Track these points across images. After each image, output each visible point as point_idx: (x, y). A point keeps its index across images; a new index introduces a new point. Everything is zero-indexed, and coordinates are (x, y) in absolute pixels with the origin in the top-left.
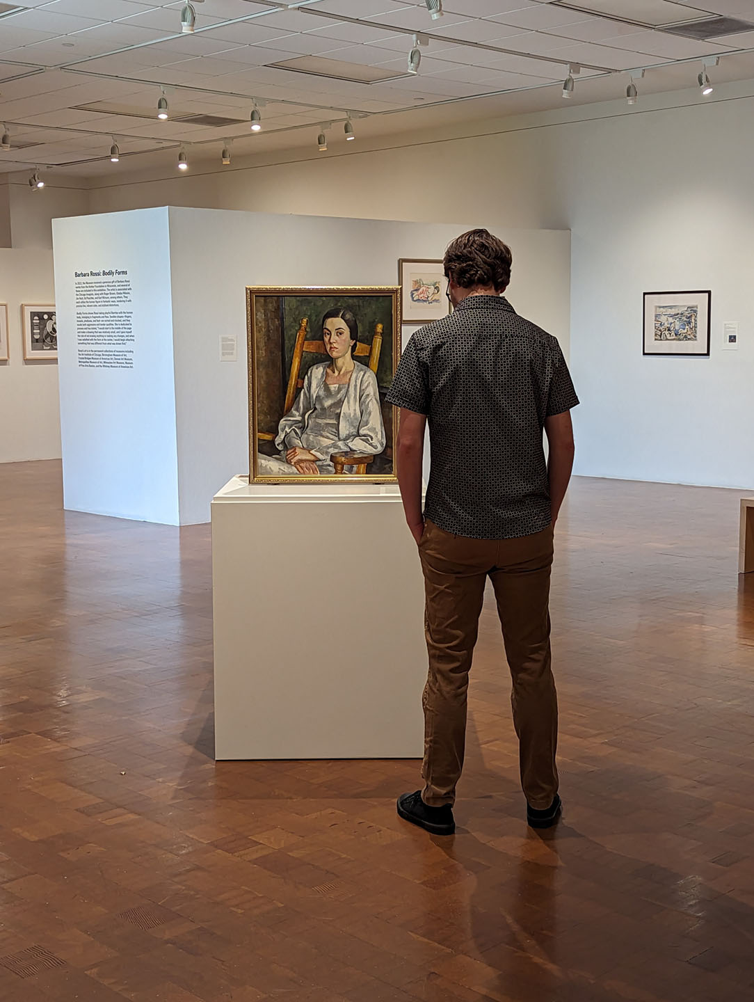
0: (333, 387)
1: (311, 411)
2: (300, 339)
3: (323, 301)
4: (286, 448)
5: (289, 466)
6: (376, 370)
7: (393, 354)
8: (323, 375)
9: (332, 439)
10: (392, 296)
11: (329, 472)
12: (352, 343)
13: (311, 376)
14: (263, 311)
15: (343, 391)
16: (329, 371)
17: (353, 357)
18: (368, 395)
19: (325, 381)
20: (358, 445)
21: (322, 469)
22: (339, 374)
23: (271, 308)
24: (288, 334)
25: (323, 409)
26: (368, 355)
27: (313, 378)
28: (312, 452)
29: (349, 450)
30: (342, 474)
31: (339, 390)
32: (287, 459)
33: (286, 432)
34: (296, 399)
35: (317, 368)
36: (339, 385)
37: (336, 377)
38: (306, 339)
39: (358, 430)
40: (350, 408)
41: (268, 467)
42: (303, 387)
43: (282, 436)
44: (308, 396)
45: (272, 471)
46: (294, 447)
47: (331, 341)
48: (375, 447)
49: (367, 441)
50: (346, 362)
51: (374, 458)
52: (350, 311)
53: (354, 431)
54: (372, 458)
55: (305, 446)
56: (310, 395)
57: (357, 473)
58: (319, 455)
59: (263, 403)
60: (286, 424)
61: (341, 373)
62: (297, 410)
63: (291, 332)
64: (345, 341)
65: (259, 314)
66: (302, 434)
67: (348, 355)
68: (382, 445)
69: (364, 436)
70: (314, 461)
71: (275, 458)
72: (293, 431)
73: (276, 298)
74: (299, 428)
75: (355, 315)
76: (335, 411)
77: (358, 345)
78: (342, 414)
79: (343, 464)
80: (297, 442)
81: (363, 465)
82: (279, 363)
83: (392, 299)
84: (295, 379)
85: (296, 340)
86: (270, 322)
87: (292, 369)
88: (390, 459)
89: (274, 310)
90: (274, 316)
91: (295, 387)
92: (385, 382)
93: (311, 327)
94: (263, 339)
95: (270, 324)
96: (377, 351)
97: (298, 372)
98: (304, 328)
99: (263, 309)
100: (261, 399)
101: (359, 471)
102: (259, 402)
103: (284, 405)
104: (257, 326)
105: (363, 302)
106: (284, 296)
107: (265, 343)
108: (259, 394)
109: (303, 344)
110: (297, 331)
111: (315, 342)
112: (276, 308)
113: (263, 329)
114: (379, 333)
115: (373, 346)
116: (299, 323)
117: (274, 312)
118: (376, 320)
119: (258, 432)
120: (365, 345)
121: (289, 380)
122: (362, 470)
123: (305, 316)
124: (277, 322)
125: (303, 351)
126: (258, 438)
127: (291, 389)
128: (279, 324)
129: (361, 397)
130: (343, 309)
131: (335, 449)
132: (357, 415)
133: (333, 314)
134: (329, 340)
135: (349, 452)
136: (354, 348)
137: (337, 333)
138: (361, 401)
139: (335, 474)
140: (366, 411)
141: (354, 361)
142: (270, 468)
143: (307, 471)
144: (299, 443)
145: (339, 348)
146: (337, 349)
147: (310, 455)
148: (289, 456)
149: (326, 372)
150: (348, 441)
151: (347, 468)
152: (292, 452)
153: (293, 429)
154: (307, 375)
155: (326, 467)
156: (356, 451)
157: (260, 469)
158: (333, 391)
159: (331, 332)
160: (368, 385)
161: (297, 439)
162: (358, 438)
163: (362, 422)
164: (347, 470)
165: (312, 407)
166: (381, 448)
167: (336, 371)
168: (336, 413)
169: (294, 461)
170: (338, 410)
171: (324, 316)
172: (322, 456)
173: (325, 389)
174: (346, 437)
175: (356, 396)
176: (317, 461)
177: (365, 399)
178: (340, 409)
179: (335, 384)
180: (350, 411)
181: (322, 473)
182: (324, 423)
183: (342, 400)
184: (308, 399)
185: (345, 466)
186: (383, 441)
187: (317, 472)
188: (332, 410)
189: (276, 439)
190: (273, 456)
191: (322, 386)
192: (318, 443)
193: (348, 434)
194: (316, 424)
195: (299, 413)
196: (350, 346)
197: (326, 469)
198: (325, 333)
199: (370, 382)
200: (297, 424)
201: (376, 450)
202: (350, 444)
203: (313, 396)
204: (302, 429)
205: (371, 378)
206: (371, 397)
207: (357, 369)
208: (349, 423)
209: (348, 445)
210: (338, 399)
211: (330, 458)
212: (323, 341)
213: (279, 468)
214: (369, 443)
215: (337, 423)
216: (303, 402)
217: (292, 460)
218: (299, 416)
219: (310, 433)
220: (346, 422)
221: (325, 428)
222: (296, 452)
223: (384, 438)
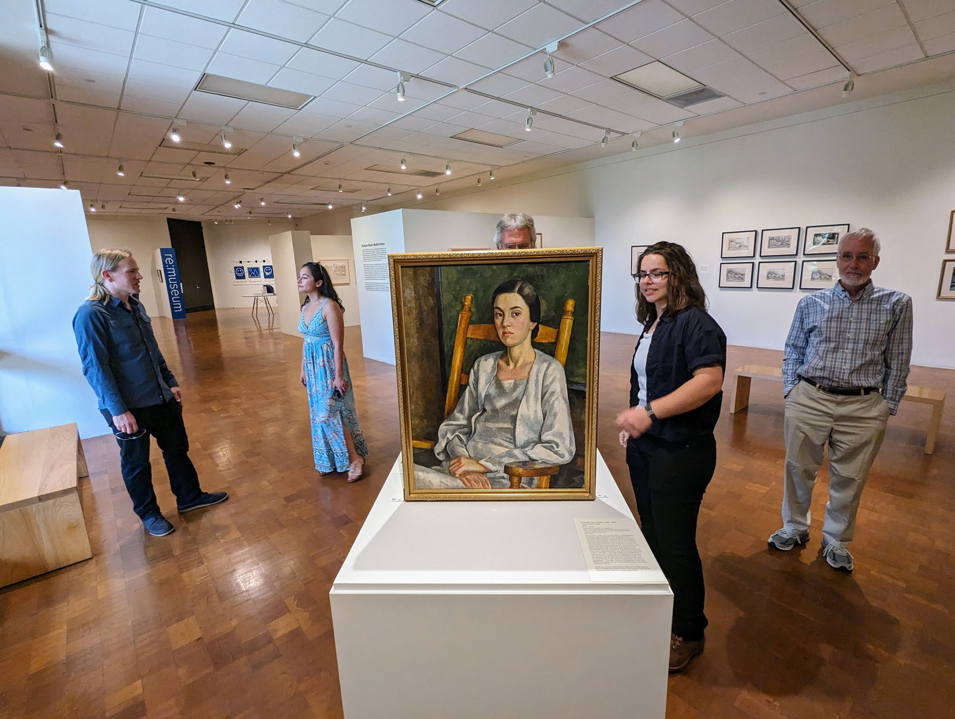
0: (508, 384)
1: (479, 413)
2: (463, 322)
3: (493, 270)
4: (448, 457)
5: (453, 478)
6: (564, 359)
7: (588, 339)
8: (493, 367)
9: (506, 447)
10: (589, 261)
11: (503, 486)
12: (533, 326)
13: (478, 370)
14: (412, 287)
15: (520, 389)
16: (502, 363)
17: (535, 345)
18: (553, 392)
19: (496, 375)
20: (539, 453)
21: (494, 482)
22: (515, 366)
23: (422, 282)
24: (447, 315)
25: (495, 410)
26: (553, 341)
27: (481, 372)
28: (482, 462)
29: (527, 459)
30: (519, 488)
31: (515, 386)
32: (450, 471)
33: (448, 438)
34: (459, 398)
35: (486, 360)
36: (515, 381)
37: (512, 370)
38: (471, 322)
39: (540, 437)
40: (530, 409)
41: (427, 480)
42: (467, 384)
43: (442, 443)
44: (475, 394)
45: (432, 485)
46: (458, 457)
47: (505, 324)
48: (562, 456)
49: (550, 449)
50: (524, 351)
51: (560, 469)
52: (531, 283)
53: (534, 436)
54: (558, 469)
55: (472, 455)
56: (477, 394)
57: (539, 487)
58: (490, 466)
59: (417, 404)
60: (447, 429)
61: (519, 364)
62: (461, 412)
63: (451, 314)
64: (522, 323)
65: (407, 291)
66: (468, 440)
67: (528, 342)
68: (570, 452)
69: (548, 442)
70: (483, 473)
71: (433, 469)
72: (456, 439)
73: (430, 268)
74: (465, 434)
75: (537, 288)
76: (510, 413)
77: (540, 329)
78: (519, 417)
79: (520, 477)
80: (462, 450)
81: (545, 477)
82: (437, 354)
83: (589, 266)
84: (458, 374)
85: (457, 324)
86: (422, 301)
87: (453, 361)
88: (581, 470)
89: (428, 285)
90: (428, 293)
91: (458, 384)
92: (577, 376)
93: (477, 307)
94: (414, 324)
95: (422, 304)
96: (566, 335)
97: (461, 365)
98: (468, 307)
99: (412, 285)
100: (415, 400)
101: (540, 484)
102: (413, 403)
103: (445, 406)
104: (405, 307)
105: (549, 270)
106: (440, 266)
107: (417, 328)
108: (411, 393)
109: (468, 329)
110: (459, 312)
111: (482, 326)
112: (430, 282)
113: (414, 311)
114: (569, 311)
115: (560, 330)
116: (462, 301)
117: (427, 287)
118: (566, 295)
119: (413, 440)
120: (550, 328)
121: (449, 376)
122: (544, 483)
123: (468, 292)
124: (431, 301)
125: (468, 338)
126: (413, 447)
127: (452, 387)
128: (434, 303)
129: (544, 395)
130: (520, 281)
131: (510, 459)
132: (539, 418)
133: (507, 288)
134: (502, 323)
135: (528, 462)
136: (535, 333)
137: (512, 313)
138: (544, 400)
139: (510, 488)
140: (550, 412)
141: (535, 350)
142: (429, 481)
143: (475, 486)
144: (464, 451)
145: (515, 333)
146: (513, 334)
147: (479, 465)
148: (452, 467)
149: (498, 364)
150: (527, 449)
151: (525, 482)
152: (456, 463)
153: (456, 435)
154: (473, 369)
155: (499, 480)
156: (537, 461)
157: (417, 482)
158: (507, 389)
159: (505, 312)
160: (553, 379)
161: (462, 447)
162: (540, 445)
163: (544, 426)
164: (525, 484)
165: (480, 408)
166: (570, 457)
167: (511, 362)
168: (510, 415)
169: (458, 473)
170: (514, 411)
171: (494, 290)
172: (493, 466)
173: (496, 386)
174: (524, 445)
175: (538, 395)
176: (488, 472)
177: (549, 397)
178: (517, 410)
179: (511, 379)
180: (529, 413)
181: (495, 487)
182: (495, 428)
183: (520, 399)
184: (475, 398)
185: (522, 478)
186: (571, 448)
187: (488, 486)
188: (505, 411)
189: (436, 447)
190: (432, 468)
191: (493, 382)
192: (489, 452)
193: (527, 441)
194: (485, 429)
195: (464, 416)
196: (530, 329)
197: (499, 482)
198: (497, 314)
199: (555, 377)
200: (461, 429)
201: (562, 460)
202: (529, 453)
203: (481, 395)
204: (468, 435)
205: (557, 372)
206: (557, 395)
207: (539, 360)
208: (528, 426)
209: (526, 454)
210: (514, 397)
211: (503, 469)
212: (492, 325)
213: (440, 481)
214: (554, 451)
215: (513, 427)
216: (468, 403)
217: (456, 472)
218: (463, 419)
219: (477, 440)
220: (524, 427)
221: (496, 433)
222: (461, 463)
223: (573, 445)
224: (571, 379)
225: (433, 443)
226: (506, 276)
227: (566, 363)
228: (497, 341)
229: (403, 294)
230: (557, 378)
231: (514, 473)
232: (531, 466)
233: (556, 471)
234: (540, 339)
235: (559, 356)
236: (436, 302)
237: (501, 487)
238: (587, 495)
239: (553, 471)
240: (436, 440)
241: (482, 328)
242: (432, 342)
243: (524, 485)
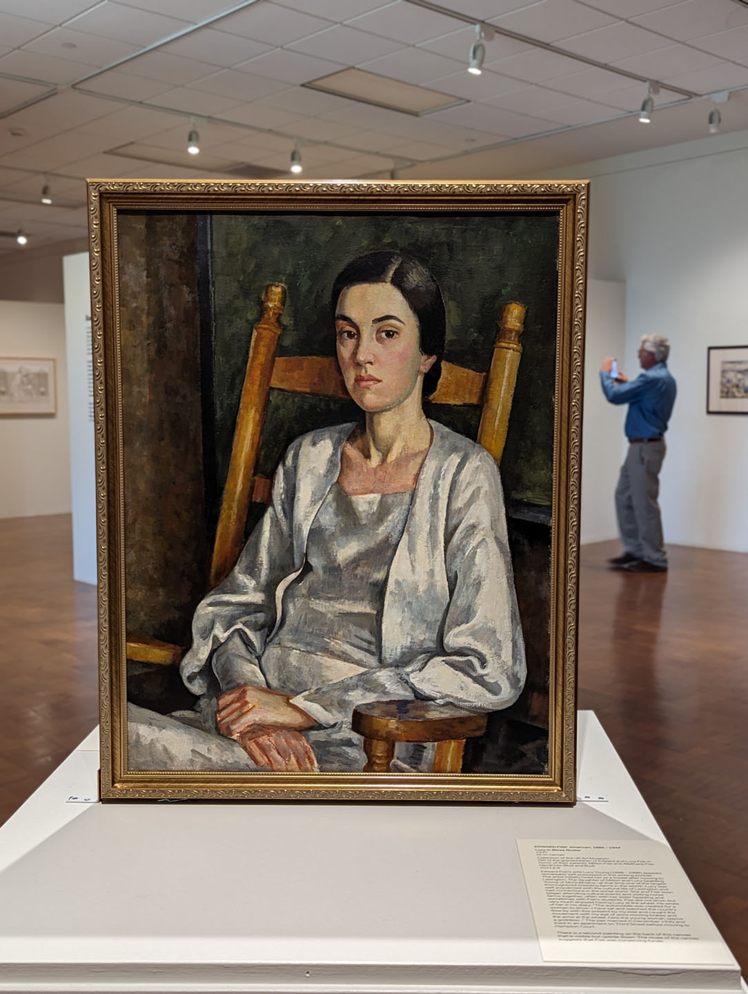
0: (365, 503)
1: (293, 576)
2: (262, 350)
3: (336, 229)
4: (215, 688)
5: (224, 743)
6: (498, 444)
7: (556, 399)
8: (331, 462)
9: (359, 663)
10: (557, 213)
11: (349, 765)
12: (427, 363)
13: (295, 468)
14: (143, 260)
15: (395, 516)
16: (352, 452)
17: (431, 410)
18: (473, 527)
19: (338, 482)
20: (439, 681)
21: (327, 753)
22: (384, 460)
23: (167, 249)
25: (333, 569)
26: (474, 401)
27: (302, 472)
28: (298, 701)
29: (409, 695)
30: (388, 770)
31: (383, 511)
32: (217, 723)
33: (216, 639)
34: (247, 537)
35: (314, 444)
36: (383, 496)
37: (375, 471)
38: (281, 351)
39: (441, 637)
40: (416, 568)
41: (159, 747)
42: (268, 502)
43: (201, 651)
44: (285, 528)
45: (171, 759)
46: (239, 686)
47: (361, 357)
48: (494, 689)
49: (466, 669)
50: (404, 425)
51: (489, 723)
52: (423, 261)
53: (426, 637)
54: (483, 722)
55: (274, 683)
56: (291, 528)
57: (436, 768)
58: (316, 710)
59: (143, 548)
60: (216, 615)
61: (392, 457)
62: (252, 571)
63: (233, 330)
64: (402, 357)
65: (130, 269)
66: (265, 644)
67: (414, 402)
68: (514, 679)
69: (460, 652)
70: (302, 730)
71: (176, 718)
72: (237, 640)
73: (185, 218)
74: (257, 628)
75: (436, 273)
76: (368, 575)
77: (444, 373)
78: (391, 586)
79: (390, 741)
80: (248, 670)
81: (453, 744)
82: (195, 427)
83: (558, 224)
84: (245, 476)
85: (247, 353)
86: (166, 295)
87: (234, 445)
88: (540, 726)
89: (180, 257)
90: (180, 278)
91: (246, 501)
92: (529, 488)
93: (296, 313)
94: (142, 349)
95: (165, 302)
96: (503, 388)
97: (253, 455)
98: (274, 314)
99: (141, 256)
100: (137, 538)
101: (440, 762)
102: (132, 547)
103: (211, 557)
104: (123, 309)
105: (465, 231)
106: (212, 213)
107: (150, 361)
108: (130, 520)
109: (272, 367)
110: (252, 325)
111: (307, 361)
112: (185, 250)
113: (144, 318)
114: (511, 331)
115: (492, 375)
116: (259, 298)
117: (177, 262)
118: (504, 291)
119: (127, 641)
120: (466, 370)
121: (224, 480)
122: (449, 759)
123: (275, 276)
124: (187, 295)
125: (272, 388)
126: (127, 660)
127: (230, 508)
128: (194, 301)
129: (452, 534)
130: (398, 255)
131: (368, 694)
132: (438, 589)
133: (367, 271)
134: (355, 354)
135: (411, 702)
136: (430, 381)
137: (379, 331)
138: (450, 547)
139: (365, 770)
140: (464, 577)
141: (432, 422)
142: (165, 749)
143: (281, 765)
144: (254, 673)
145: (384, 381)
146: (379, 381)
147: (290, 709)
148: (223, 713)
149: (343, 454)
150: (409, 669)
151: (403, 754)
152: (232, 702)
153: (238, 630)
154: (284, 465)
155: (338, 750)
156: (433, 699)
157: (133, 752)
158: (363, 515)
159: (361, 329)
160: (473, 495)
161: (251, 662)
162: (439, 659)
163: (452, 609)
164: (404, 761)
165: (297, 561)
166: (513, 691)
167: (373, 451)
168: (371, 580)
169: (238, 728)
170: (379, 571)
171: (336, 276)
172: (326, 713)
173: (337, 509)
174: (401, 657)
175: (436, 530)
176: (312, 728)
177: (463, 538)
178: (386, 567)
179: (372, 492)
180: (416, 578)
181: (328, 766)
182: (333, 613)
183: (393, 541)
184: (286, 538)
185: (397, 745)
186: (517, 668)
187: (312, 764)
188: (359, 571)
189: (185, 661)
190: (173, 714)
191: (330, 497)
192: (317, 674)
193: (410, 648)
194: (309, 616)
195: (258, 583)
196: (419, 371)
197: (339, 755)
198: (342, 332)
199: (479, 488)
200: (249, 614)
201: (494, 698)
202: (414, 679)
203: (300, 530)
204: (266, 630)
205: (482, 476)
206: (482, 533)
207: (441, 447)
208: (411, 609)
209: (407, 682)
210: (381, 537)
211: (350, 719)
212: (332, 359)
213: (193, 751)
214: (474, 675)
215: (375, 612)
216: (269, 548)
217: (234, 727)
218: (255, 589)
219: (290, 645)
220: (404, 611)
221: (336, 628)
222: (247, 703)
223: (521, 662)
224: (517, 496)
225: (179, 649)
226: (365, 243)
227: (503, 457)
228: (341, 399)
229: (120, 278)
230: (482, 491)
231: (378, 731)
232: (418, 713)
233: (479, 728)
234: (445, 395)
235: (486, 439)
236: (197, 299)
237: (344, 767)
238: (556, 789)
239: (474, 727)
240: (184, 643)
241: (305, 364)
242: (184, 397)
243: (399, 763)
